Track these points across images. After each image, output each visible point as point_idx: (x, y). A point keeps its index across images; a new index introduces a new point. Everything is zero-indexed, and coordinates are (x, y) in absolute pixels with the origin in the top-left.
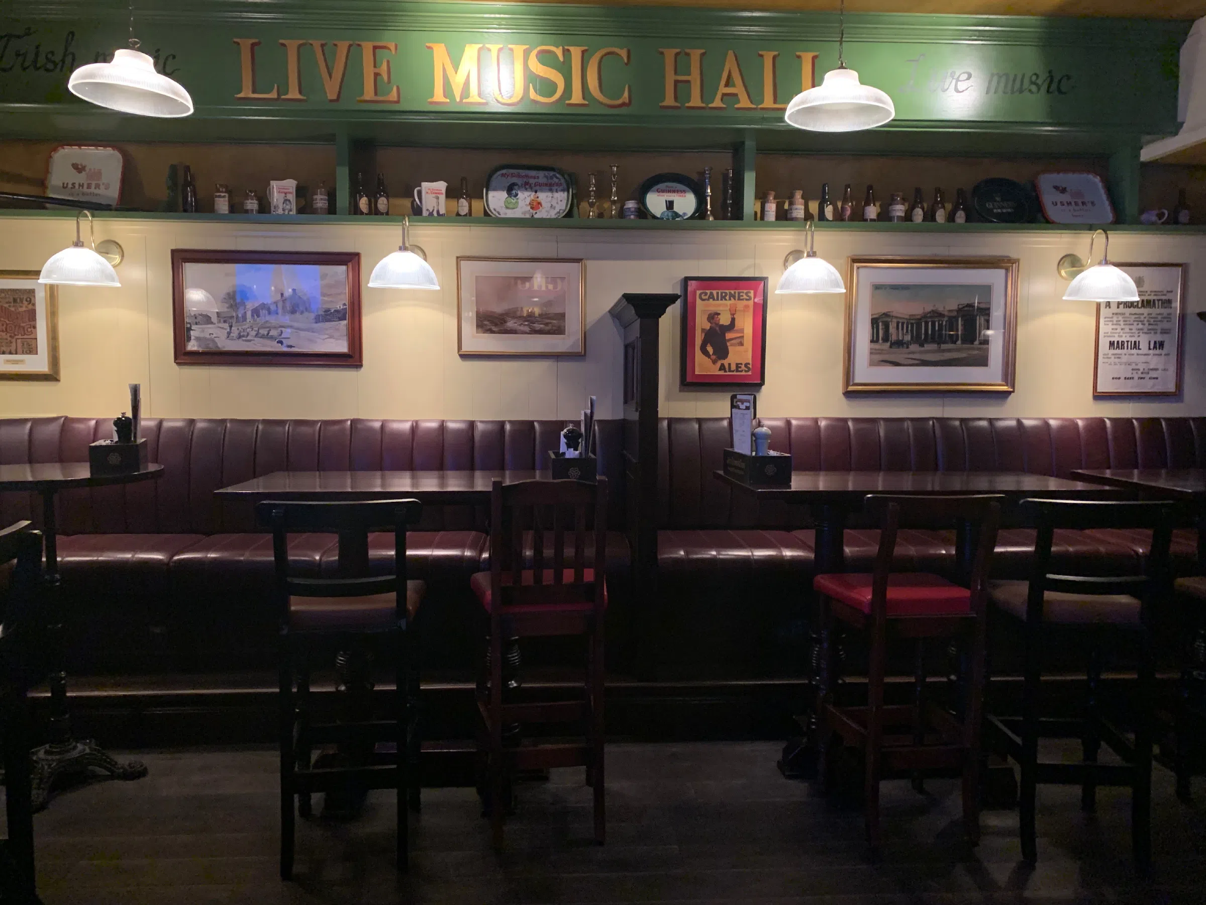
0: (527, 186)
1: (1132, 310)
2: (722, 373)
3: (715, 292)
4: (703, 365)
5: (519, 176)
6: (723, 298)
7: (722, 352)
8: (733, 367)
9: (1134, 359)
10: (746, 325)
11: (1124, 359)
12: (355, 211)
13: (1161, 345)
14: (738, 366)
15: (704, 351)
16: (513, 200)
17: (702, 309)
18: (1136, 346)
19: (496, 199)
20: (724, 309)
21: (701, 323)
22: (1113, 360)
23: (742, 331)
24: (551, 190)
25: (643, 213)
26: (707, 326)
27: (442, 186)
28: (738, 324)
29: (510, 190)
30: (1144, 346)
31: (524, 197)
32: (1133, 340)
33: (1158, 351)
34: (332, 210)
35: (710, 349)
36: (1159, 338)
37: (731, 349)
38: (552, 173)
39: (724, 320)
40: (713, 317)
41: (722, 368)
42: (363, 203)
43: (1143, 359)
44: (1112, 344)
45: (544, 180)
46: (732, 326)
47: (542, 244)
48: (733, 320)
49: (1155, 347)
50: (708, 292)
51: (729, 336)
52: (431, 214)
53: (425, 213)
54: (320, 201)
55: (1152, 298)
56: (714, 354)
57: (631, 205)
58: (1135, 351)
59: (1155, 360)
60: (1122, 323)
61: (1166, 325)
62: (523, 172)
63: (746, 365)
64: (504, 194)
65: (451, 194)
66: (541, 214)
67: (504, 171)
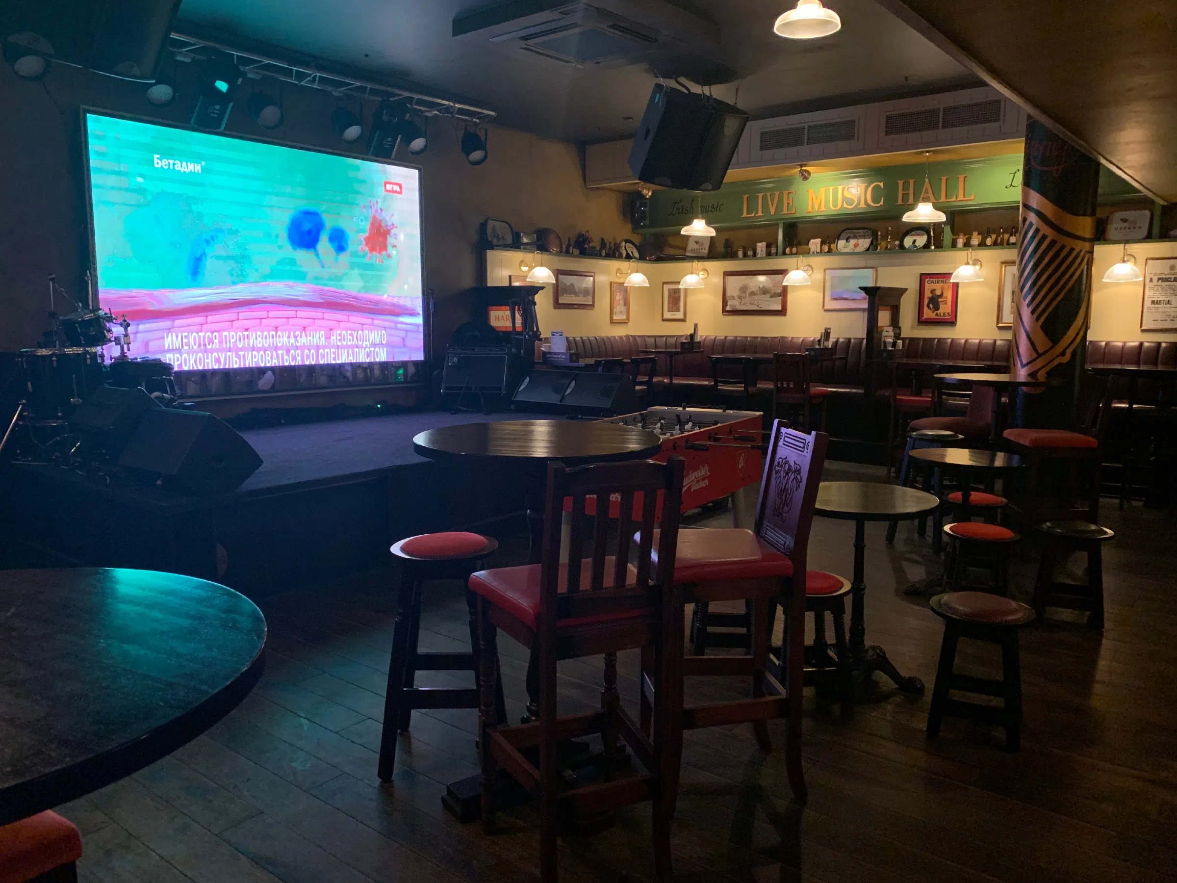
0: (855, 237)
1: (1167, 283)
2: (937, 317)
3: (934, 280)
4: (928, 314)
5: (852, 233)
6: (938, 282)
7: (937, 308)
8: (942, 315)
9: (1166, 310)
10: (949, 295)
11: (1161, 310)
12: (784, 254)
15: (928, 306)
16: (848, 244)
17: (928, 287)
18: (1169, 302)
19: (841, 243)
20: (938, 287)
21: (928, 294)
22: (1153, 310)
23: (946, 297)
24: (864, 238)
25: (902, 246)
26: (930, 295)
27: (819, 240)
28: (945, 294)
29: (847, 240)
30: (1174, 302)
31: (853, 242)
32: (1167, 299)
34: (777, 254)
35: (931, 306)
37: (941, 306)
38: (866, 231)
39: (938, 293)
40: (933, 291)
41: (937, 315)
42: (788, 250)
43: (1173, 309)
44: (1153, 302)
45: (862, 234)
46: (941, 296)
47: (860, 262)
48: (942, 292)
50: (931, 280)
51: (940, 300)
52: (813, 253)
53: (811, 253)
54: (773, 250)
56: (933, 308)
57: (897, 243)
58: (1168, 305)
60: (1160, 290)
62: (854, 231)
63: (948, 313)
64: (845, 241)
65: (822, 243)
66: (857, 250)
67: (846, 231)
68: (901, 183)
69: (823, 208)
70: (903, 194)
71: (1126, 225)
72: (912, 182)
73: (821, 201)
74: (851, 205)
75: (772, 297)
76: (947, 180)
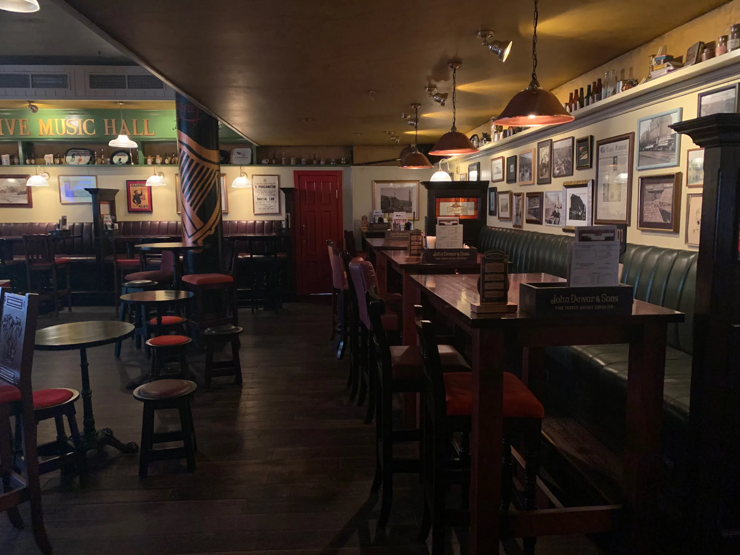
0: (78, 155)
1: (264, 189)
2: (140, 208)
3: (135, 184)
4: (134, 206)
5: (76, 152)
6: (138, 186)
7: (139, 202)
8: (143, 206)
9: (265, 203)
10: (146, 194)
11: (262, 203)
12: (25, 163)
13: (273, 199)
14: (144, 206)
15: (134, 201)
16: (74, 159)
17: (132, 189)
18: (266, 199)
19: (69, 158)
20: (139, 189)
21: (132, 194)
22: (259, 203)
23: (144, 196)
24: (85, 156)
25: (112, 163)
26: (134, 194)
27: (51, 156)
28: (143, 194)
29: (73, 156)
30: (268, 199)
31: (77, 158)
32: (264, 197)
33: (272, 201)
34: (19, 164)
35: (136, 201)
36: (272, 197)
37: (142, 201)
38: (86, 150)
39: (139, 192)
40: (135, 192)
41: (140, 206)
42: (28, 161)
43: (268, 203)
44: (258, 199)
45: (84, 153)
46: (141, 194)
47: (85, 171)
48: (142, 192)
49: (271, 200)
50: (134, 184)
51: (141, 197)
52: (48, 164)
54: (16, 161)
55: (269, 185)
56: (137, 202)
57: (109, 160)
58: (265, 201)
59: (272, 203)
60: (261, 192)
61: (274, 193)
62: (77, 150)
63: (147, 206)
64: (71, 157)
65: (55, 157)
66: (81, 163)
67: (72, 150)
68: (106, 121)
69: (51, 133)
70: (108, 128)
71: (240, 156)
72: (113, 121)
73: (49, 128)
74: (73, 133)
75: (19, 194)
76: (136, 121)
